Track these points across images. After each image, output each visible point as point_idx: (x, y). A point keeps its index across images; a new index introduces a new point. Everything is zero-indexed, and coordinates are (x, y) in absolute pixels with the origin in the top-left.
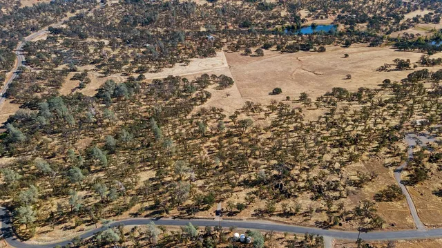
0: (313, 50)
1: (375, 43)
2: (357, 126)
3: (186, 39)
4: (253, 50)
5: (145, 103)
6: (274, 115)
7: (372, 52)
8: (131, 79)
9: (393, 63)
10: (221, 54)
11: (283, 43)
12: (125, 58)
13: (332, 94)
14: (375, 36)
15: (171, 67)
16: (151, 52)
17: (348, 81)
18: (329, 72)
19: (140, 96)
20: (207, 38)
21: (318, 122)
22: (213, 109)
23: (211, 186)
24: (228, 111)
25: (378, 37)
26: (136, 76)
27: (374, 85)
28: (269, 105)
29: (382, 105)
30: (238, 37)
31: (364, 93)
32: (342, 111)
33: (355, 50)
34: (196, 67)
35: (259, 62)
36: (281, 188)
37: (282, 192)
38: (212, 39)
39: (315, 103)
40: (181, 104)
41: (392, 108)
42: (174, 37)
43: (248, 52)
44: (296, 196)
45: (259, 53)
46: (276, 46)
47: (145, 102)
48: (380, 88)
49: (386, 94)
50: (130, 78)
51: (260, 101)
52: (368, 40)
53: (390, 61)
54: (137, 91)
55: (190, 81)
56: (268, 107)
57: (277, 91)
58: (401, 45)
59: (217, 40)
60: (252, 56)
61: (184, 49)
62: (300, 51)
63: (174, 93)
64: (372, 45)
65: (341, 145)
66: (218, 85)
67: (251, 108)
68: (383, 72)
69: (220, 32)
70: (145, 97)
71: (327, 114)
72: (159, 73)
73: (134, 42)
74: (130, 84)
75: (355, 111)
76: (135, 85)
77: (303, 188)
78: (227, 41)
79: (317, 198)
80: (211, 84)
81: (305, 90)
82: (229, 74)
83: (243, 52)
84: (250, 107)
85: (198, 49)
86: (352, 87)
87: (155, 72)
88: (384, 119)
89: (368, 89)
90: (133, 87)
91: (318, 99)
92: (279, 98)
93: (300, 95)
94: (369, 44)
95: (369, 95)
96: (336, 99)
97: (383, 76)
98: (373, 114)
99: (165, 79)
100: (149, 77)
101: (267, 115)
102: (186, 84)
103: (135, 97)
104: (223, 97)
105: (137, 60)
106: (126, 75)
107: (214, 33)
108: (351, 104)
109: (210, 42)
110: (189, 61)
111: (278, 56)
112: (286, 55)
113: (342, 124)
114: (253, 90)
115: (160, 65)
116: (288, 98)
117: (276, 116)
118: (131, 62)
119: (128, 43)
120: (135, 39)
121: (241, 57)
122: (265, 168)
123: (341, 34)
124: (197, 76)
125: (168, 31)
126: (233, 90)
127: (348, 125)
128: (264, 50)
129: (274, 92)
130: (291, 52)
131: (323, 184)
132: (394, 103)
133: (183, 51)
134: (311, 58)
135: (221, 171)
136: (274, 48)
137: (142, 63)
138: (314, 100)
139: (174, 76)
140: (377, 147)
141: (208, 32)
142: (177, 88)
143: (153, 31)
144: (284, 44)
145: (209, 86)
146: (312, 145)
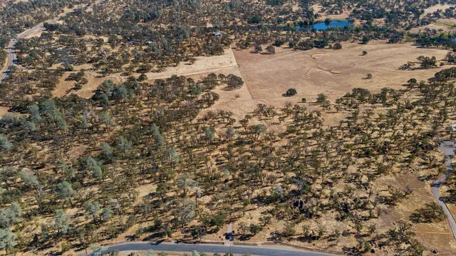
0: (328, 47)
1: (395, 39)
2: (384, 133)
3: (191, 36)
4: (264, 47)
5: (146, 106)
6: (290, 120)
7: (393, 49)
8: (132, 79)
9: (417, 61)
10: (229, 52)
11: (295, 40)
12: (126, 56)
13: (353, 96)
14: (394, 32)
15: (175, 66)
16: (153, 50)
17: (368, 80)
18: (347, 70)
19: (141, 98)
20: (214, 35)
21: (339, 128)
22: (222, 113)
23: (219, 204)
24: (238, 115)
25: (397, 33)
26: (137, 76)
27: (399, 85)
28: (283, 107)
29: (410, 108)
30: (247, 33)
31: (388, 94)
32: (365, 115)
33: (374, 47)
34: (202, 66)
35: (269, 60)
36: (301, 207)
37: (302, 212)
38: (219, 35)
39: (335, 106)
40: (185, 107)
41: (421, 112)
42: (178, 34)
43: (258, 49)
44: (318, 216)
45: (270, 51)
46: (288, 43)
47: (145, 104)
48: (405, 88)
49: (413, 96)
50: (130, 78)
51: (274, 104)
52: (386, 37)
53: (413, 58)
54: (137, 93)
55: (196, 81)
56: (282, 110)
57: (291, 93)
58: (423, 41)
59: (225, 37)
60: (263, 54)
61: (188, 46)
62: (315, 49)
63: (178, 95)
64: (391, 41)
65: (367, 154)
66: (226, 85)
67: (263, 111)
68: (406, 71)
69: (227, 28)
70: (146, 98)
71: (349, 118)
72: (162, 73)
73: (135, 39)
74: (131, 85)
75: (381, 116)
76: (136, 85)
77: (326, 206)
78: (236, 38)
79: (343, 218)
80: (218, 85)
81: (322, 91)
82: (238, 74)
83: (252, 49)
84: (262, 109)
85: (204, 47)
86: (374, 87)
87: (158, 71)
88: (415, 125)
89: (392, 90)
90: (133, 88)
91: (338, 101)
92: (294, 100)
93: (318, 97)
94: (388, 40)
95: (394, 97)
96: (357, 101)
97: (407, 75)
98: (401, 118)
99: (169, 79)
100: (151, 77)
101: (282, 119)
102: (191, 84)
103: (135, 99)
104: (232, 99)
105: (138, 59)
106: (127, 74)
107: (221, 29)
108: (374, 107)
109: (217, 39)
110: (195, 60)
111: (290, 54)
112: (299, 52)
113: (367, 130)
114: (265, 91)
115: (163, 63)
116: (304, 100)
117: (292, 120)
118: (132, 61)
119: (129, 40)
120: (137, 36)
121: (251, 55)
122: (281, 182)
123: (358, 30)
124: (204, 76)
125: (171, 28)
126: (243, 90)
127: (373, 131)
128: (275, 47)
129: (287, 94)
130: (305, 50)
131: (349, 201)
132: (423, 105)
133: (188, 49)
134: (326, 55)
135: (231, 185)
136: (286, 45)
137: (144, 61)
138: (333, 102)
139: (179, 76)
140: (409, 157)
141: (216, 28)
142: (182, 89)
143: (156, 28)
144: (297, 40)
145: (217, 87)
146: (334, 154)
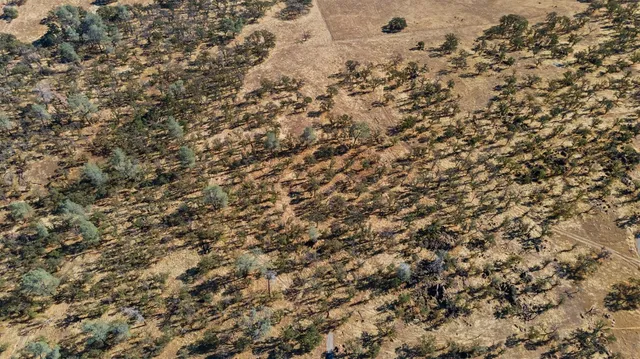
23: (307, 291)
36: (440, 297)
37: (443, 305)
44: (468, 313)
65: (536, 175)
77: (478, 291)
79: (505, 312)
122: (403, 242)
131: (514, 277)
135: (320, 250)
140: (601, 179)
146: (483, 177)
